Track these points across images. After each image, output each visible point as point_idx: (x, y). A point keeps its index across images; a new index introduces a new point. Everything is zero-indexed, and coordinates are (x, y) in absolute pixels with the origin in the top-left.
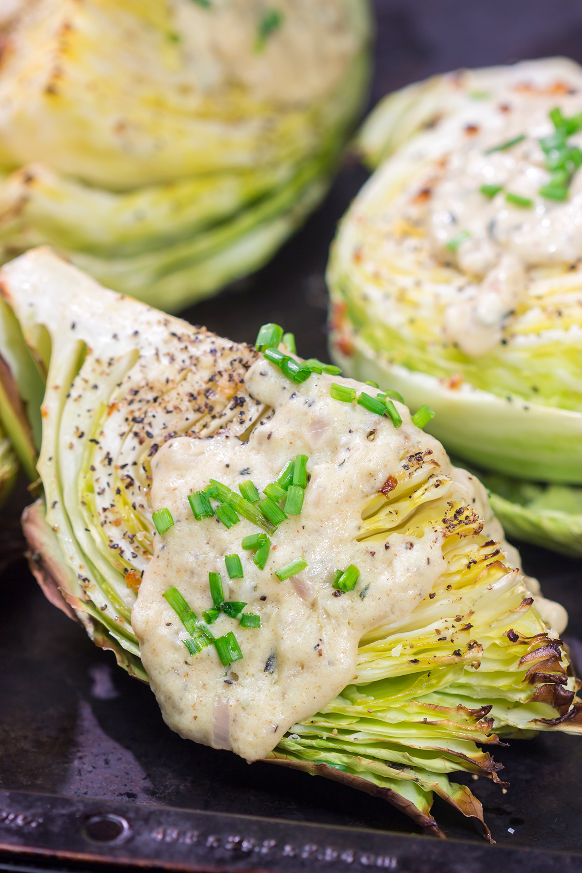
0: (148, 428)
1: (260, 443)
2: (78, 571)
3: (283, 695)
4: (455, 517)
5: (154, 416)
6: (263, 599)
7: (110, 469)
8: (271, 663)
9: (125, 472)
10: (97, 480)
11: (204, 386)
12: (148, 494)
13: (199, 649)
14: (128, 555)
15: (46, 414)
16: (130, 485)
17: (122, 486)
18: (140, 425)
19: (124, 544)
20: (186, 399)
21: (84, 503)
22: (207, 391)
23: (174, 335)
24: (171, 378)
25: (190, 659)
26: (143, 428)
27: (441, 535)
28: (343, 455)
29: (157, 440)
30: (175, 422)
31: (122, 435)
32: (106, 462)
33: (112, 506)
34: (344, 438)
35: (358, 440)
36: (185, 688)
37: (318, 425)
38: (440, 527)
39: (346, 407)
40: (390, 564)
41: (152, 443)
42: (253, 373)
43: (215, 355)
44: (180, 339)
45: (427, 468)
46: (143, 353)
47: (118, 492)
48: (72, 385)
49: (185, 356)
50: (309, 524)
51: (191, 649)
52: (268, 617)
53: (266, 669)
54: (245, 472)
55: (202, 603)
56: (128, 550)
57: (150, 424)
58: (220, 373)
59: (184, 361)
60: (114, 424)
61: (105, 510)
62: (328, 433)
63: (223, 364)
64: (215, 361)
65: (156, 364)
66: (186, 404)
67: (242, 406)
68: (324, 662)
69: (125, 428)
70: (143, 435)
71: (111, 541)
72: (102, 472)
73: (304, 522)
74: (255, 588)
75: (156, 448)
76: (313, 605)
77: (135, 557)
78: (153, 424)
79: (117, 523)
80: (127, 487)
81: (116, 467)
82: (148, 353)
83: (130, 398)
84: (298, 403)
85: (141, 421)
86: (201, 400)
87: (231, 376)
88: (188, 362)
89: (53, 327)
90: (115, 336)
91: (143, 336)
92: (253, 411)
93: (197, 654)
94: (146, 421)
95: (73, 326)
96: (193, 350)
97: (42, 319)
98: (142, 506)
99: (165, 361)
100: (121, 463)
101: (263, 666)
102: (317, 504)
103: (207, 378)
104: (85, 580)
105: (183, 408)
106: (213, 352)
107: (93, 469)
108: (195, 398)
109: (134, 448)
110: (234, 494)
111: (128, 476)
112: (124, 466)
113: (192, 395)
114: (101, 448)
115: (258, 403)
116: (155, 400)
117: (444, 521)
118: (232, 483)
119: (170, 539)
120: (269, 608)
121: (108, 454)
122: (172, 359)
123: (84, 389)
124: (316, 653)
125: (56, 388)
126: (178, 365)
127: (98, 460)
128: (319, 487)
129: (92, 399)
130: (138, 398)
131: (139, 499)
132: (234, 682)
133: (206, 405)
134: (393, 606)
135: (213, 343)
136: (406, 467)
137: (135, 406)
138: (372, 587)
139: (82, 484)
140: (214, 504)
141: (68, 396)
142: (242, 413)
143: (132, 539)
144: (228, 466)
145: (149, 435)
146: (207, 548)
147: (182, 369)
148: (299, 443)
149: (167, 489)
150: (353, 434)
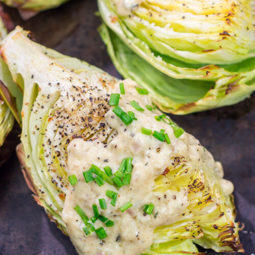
0: (65, 131)
1: (112, 148)
2: (39, 188)
3: (124, 252)
4: (193, 184)
5: (67, 126)
6: (115, 216)
7: (50, 146)
8: (119, 239)
9: (56, 149)
10: (45, 151)
11: (88, 116)
12: (66, 161)
13: (89, 233)
14: (59, 185)
15: (23, 115)
16: (59, 155)
17: (56, 155)
18: (62, 129)
19: (57, 180)
20: (80, 120)
21: (40, 159)
22: (89, 118)
23: (74, 87)
24: (74, 109)
25: (86, 236)
26: (63, 131)
27: (187, 192)
28: (147, 160)
29: (69, 137)
30: (76, 129)
31: (55, 131)
32: (49, 143)
33: (52, 163)
34: (147, 152)
35: (153, 153)
36: (84, 245)
37: (136, 146)
38: (187, 188)
39: (148, 137)
40: (166, 204)
41: (67, 138)
42: (108, 116)
43: (92, 101)
44: (77, 89)
45: (182, 164)
46: (62, 94)
47: (54, 157)
48: (33, 105)
49: (79, 98)
50: (133, 188)
51: (86, 232)
52: (117, 222)
53: (117, 241)
54: (106, 161)
55: (90, 214)
56: (60, 183)
57: (66, 129)
58: (94, 110)
59: (79, 101)
60: (51, 126)
61: (49, 164)
62: (140, 149)
63: (95, 106)
64: (92, 104)
65: (67, 100)
66: (80, 123)
67: (104, 127)
68: (140, 241)
69: (56, 128)
70: (63, 133)
71: (52, 179)
72: (47, 147)
73: (131, 187)
74: (112, 213)
75: (68, 141)
76: (135, 218)
77: (62, 186)
78: (67, 129)
79: (54, 171)
80: (58, 156)
81: (53, 147)
82: (64, 94)
83: (57, 115)
84: (127, 133)
85: (62, 127)
86: (87, 122)
87: (99, 113)
88: (80, 102)
89: (24, 76)
90: (50, 84)
91: (61, 85)
92: (108, 131)
93: (89, 235)
94: (64, 127)
95: (32, 77)
96: (83, 97)
97: (19, 72)
98: (64, 166)
99: (71, 99)
100: (55, 145)
101: (115, 239)
102: (137, 180)
103: (89, 112)
104: (43, 192)
105: (79, 124)
106: (91, 99)
107: (43, 145)
108: (84, 121)
109: (60, 139)
110: (102, 172)
111: (58, 152)
112: (56, 146)
113: (82, 118)
114: (46, 136)
115: (111, 128)
116: (68, 118)
117: (189, 186)
118: (101, 166)
119: (76, 187)
120: (117, 218)
121: (49, 140)
122: (74, 100)
123: (38, 108)
124: (137, 238)
125: (27, 104)
126: (76, 102)
127: (45, 141)
128: (137, 175)
129: (42, 112)
130: (60, 115)
131: (63, 162)
132: (103, 243)
133: (89, 125)
134: (168, 220)
135: (91, 94)
136: (173, 164)
137: (60, 119)
138: (159, 213)
139: (39, 150)
140: (94, 175)
141: (32, 110)
142: (104, 131)
143: (61, 179)
144: (99, 158)
145: (66, 134)
146: (91, 193)
147: (78, 105)
148: (128, 151)
149: (74, 166)
150: (151, 150)
